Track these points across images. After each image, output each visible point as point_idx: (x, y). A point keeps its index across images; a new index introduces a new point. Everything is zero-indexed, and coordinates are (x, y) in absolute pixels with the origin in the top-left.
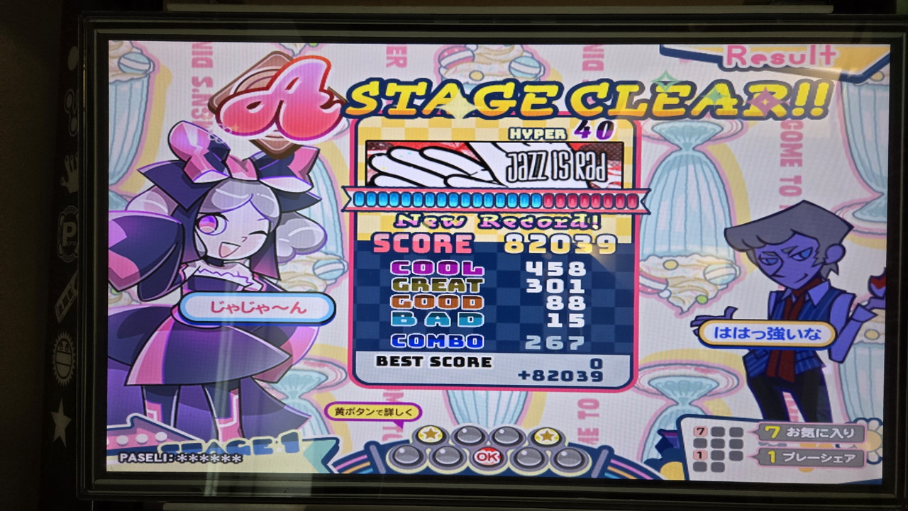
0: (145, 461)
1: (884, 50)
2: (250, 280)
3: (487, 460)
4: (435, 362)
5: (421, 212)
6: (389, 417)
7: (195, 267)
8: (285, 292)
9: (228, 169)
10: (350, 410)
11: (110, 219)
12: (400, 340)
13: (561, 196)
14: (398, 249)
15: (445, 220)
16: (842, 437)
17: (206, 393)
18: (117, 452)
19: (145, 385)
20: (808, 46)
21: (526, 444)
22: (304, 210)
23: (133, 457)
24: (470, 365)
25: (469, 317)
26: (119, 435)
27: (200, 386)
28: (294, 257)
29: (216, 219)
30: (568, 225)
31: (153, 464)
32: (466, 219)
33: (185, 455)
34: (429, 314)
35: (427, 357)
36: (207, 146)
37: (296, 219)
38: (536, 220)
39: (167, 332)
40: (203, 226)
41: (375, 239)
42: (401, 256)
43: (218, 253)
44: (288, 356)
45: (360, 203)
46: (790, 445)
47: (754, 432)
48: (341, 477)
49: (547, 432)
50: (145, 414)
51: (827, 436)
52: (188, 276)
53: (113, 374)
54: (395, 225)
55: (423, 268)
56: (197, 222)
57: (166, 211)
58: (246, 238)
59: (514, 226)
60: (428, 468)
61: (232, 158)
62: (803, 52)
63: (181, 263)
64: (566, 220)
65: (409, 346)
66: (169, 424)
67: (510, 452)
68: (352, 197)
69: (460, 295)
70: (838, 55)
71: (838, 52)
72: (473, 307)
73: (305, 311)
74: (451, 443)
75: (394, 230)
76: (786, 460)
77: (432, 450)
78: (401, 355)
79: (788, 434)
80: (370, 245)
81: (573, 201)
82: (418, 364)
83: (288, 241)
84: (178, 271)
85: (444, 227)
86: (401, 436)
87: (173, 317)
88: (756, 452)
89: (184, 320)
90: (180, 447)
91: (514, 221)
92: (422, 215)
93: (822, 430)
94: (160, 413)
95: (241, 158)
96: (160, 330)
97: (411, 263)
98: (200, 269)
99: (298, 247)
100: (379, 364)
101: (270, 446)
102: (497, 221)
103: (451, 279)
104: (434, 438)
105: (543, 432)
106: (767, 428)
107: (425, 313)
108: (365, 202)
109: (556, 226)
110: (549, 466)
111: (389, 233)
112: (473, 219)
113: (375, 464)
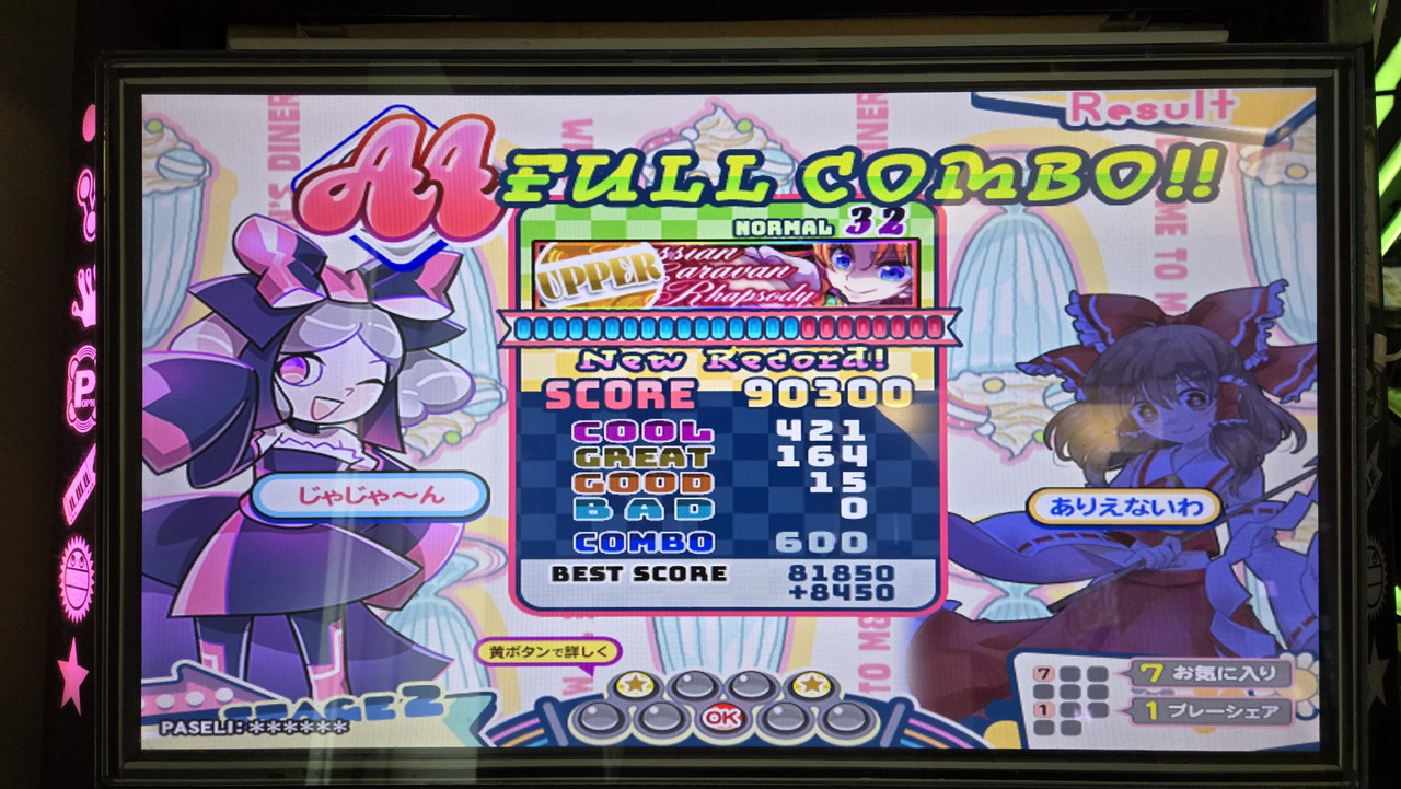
0: (200, 733)
1: (1306, 96)
2: (359, 454)
3: (721, 724)
4: (641, 574)
5: (617, 348)
6: (572, 660)
7: (275, 434)
8: (412, 471)
9: (325, 286)
10: (513, 649)
11: (144, 365)
12: (588, 542)
13: (827, 320)
14: (583, 403)
15: (653, 358)
16: (1257, 679)
17: (292, 628)
18: (157, 720)
19: (200, 616)
20: (1193, 92)
21: (781, 697)
22: (439, 347)
23: (181, 726)
24: (694, 578)
25: (692, 506)
26: (160, 693)
27: (284, 617)
28: (425, 418)
29: (307, 362)
30: (838, 365)
31: (212, 738)
32: (685, 357)
33: (260, 723)
34: (631, 502)
35: (629, 566)
36: (292, 251)
37: (429, 361)
38: (790, 357)
39: (232, 536)
40: (287, 372)
41: (548, 389)
42: (587, 414)
43: (309, 413)
44: (418, 569)
45: (524, 334)
46: (1180, 692)
47: (1125, 674)
48: (499, 753)
49: (812, 678)
50: (200, 661)
51: (1235, 678)
52: (263, 449)
53: (150, 600)
54: (578, 367)
55: (621, 431)
56: (277, 368)
57: (229, 350)
58: (352, 390)
59: (758, 367)
60: (632, 736)
61: (329, 268)
62: (1184, 101)
63: (253, 430)
64: (835, 357)
65: (602, 551)
66: (237, 676)
67: (756, 710)
68: (512, 325)
69: (678, 472)
70: (1237, 105)
71: (1237, 100)
72: (698, 490)
73: (443, 499)
74: (666, 697)
75: (576, 375)
76: (1173, 716)
77: (638, 709)
78: (590, 564)
79: (1176, 676)
80: (540, 398)
81: (845, 327)
82: (615, 578)
83: (416, 394)
84: (249, 441)
85: (652, 369)
86: (592, 689)
87: (242, 512)
88: (1126, 704)
89: (258, 516)
90: (254, 710)
91: (757, 358)
92: (619, 352)
93: (1227, 669)
94: (223, 658)
95: (344, 270)
96: (224, 532)
97: (603, 425)
98: (283, 439)
99: (433, 403)
100: (556, 578)
101: (390, 707)
102: (732, 360)
103: (664, 448)
104: (641, 690)
105: (806, 678)
106: (1144, 667)
107: (625, 500)
108: (533, 334)
109: (820, 366)
110: (816, 730)
111: (570, 380)
112: (695, 357)
113: (551, 731)
